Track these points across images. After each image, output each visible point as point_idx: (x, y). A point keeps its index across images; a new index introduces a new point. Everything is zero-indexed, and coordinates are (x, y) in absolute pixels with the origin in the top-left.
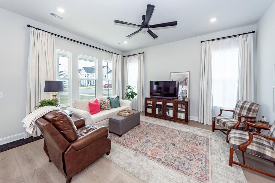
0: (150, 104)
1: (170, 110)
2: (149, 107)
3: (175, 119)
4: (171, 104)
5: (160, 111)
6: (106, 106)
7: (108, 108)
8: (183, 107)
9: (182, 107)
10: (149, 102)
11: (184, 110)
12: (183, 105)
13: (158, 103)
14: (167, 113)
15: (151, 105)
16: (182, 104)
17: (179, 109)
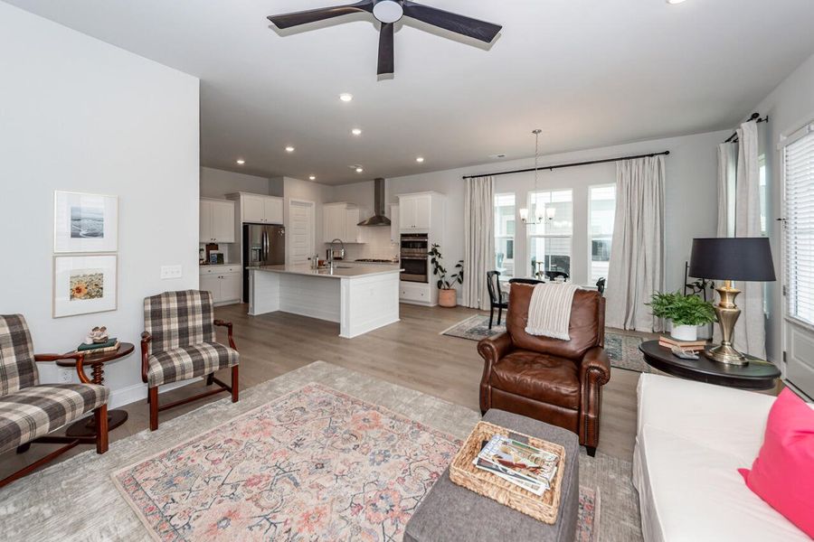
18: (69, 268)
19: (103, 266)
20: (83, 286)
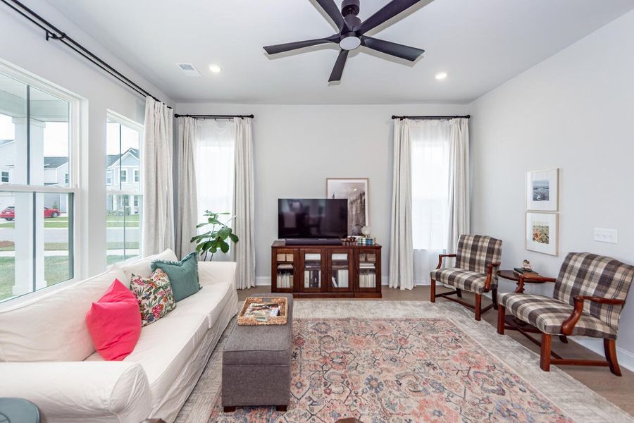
0: (286, 263)
1: (340, 272)
2: (283, 272)
3: (354, 291)
4: (343, 257)
5: (314, 277)
6: (162, 302)
7: (169, 308)
8: (369, 259)
9: (366, 261)
10: (281, 257)
11: (372, 266)
12: (368, 255)
13: (309, 257)
14: (333, 279)
15: (290, 266)
16: (366, 252)
17: (363, 266)
18: (533, 220)
19: (549, 221)
20: (539, 233)
